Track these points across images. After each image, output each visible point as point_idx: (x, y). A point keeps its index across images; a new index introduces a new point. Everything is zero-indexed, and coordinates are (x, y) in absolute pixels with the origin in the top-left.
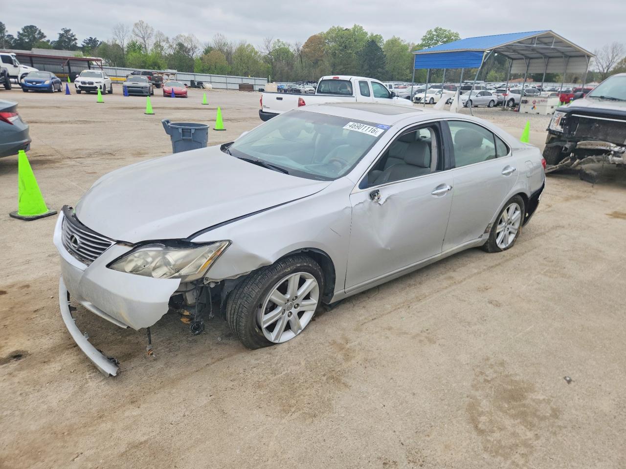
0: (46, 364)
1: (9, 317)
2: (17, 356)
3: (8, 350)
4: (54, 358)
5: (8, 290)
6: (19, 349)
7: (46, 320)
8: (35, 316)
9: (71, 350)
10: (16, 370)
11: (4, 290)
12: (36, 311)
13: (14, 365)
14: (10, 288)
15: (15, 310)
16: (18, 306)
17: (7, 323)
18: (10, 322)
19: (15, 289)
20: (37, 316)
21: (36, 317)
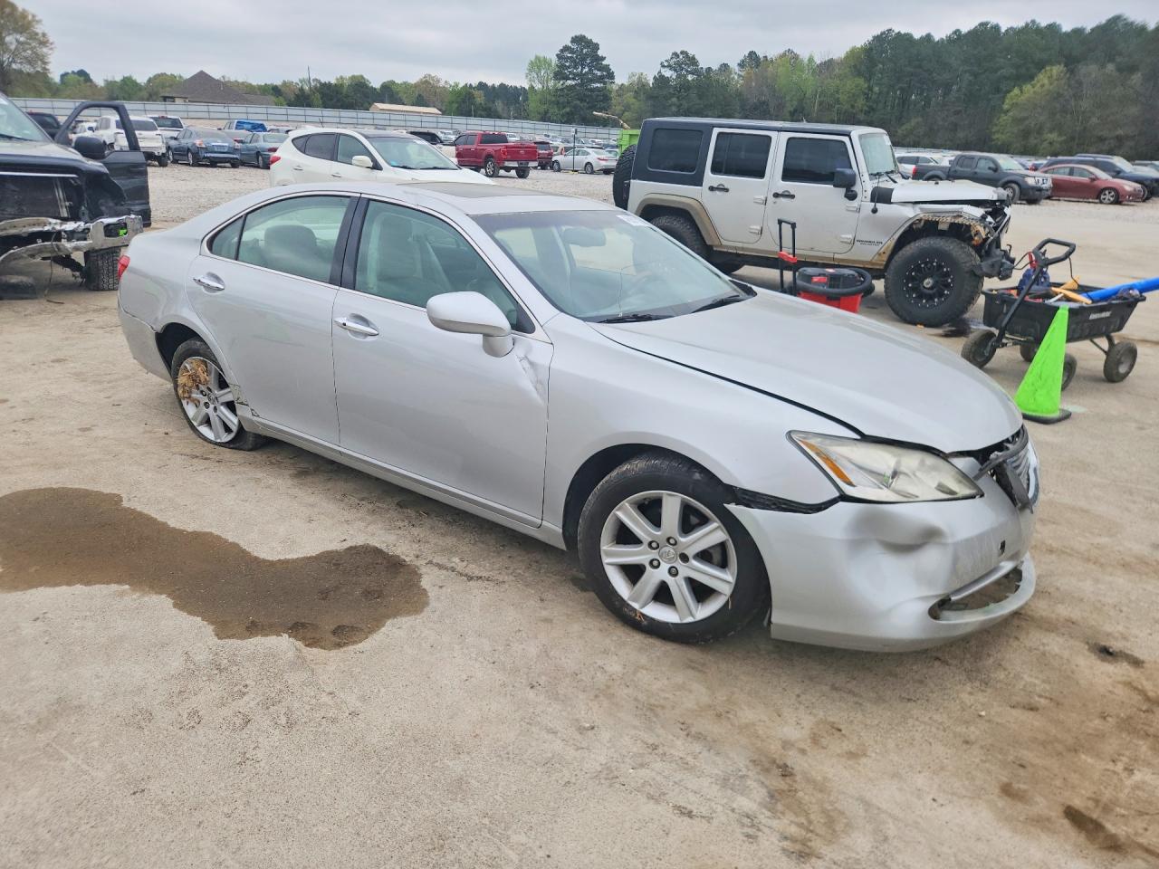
0: (1074, 620)
1: (1090, 731)
2: (1106, 653)
3: (1116, 671)
4: (1057, 620)
5: (1056, 813)
6: (1099, 662)
7: (1029, 680)
8: (1042, 700)
9: (1030, 613)
10: (1116, 639)
11: (1066, 822)
12: (1032, 709)
13: (1115, 645)
14: (1048, 820)
15: (1070, 741)
16: (1060, 747)
17: (1097, 722)
18: (1091, 721)
19: (1041, 805)
20: (1037, 698)
21: (1040, 696)
